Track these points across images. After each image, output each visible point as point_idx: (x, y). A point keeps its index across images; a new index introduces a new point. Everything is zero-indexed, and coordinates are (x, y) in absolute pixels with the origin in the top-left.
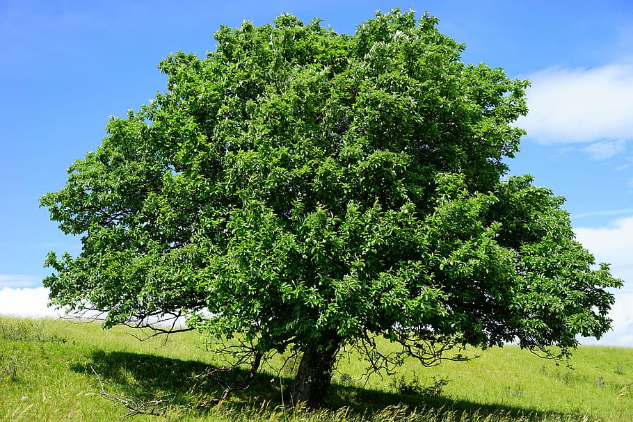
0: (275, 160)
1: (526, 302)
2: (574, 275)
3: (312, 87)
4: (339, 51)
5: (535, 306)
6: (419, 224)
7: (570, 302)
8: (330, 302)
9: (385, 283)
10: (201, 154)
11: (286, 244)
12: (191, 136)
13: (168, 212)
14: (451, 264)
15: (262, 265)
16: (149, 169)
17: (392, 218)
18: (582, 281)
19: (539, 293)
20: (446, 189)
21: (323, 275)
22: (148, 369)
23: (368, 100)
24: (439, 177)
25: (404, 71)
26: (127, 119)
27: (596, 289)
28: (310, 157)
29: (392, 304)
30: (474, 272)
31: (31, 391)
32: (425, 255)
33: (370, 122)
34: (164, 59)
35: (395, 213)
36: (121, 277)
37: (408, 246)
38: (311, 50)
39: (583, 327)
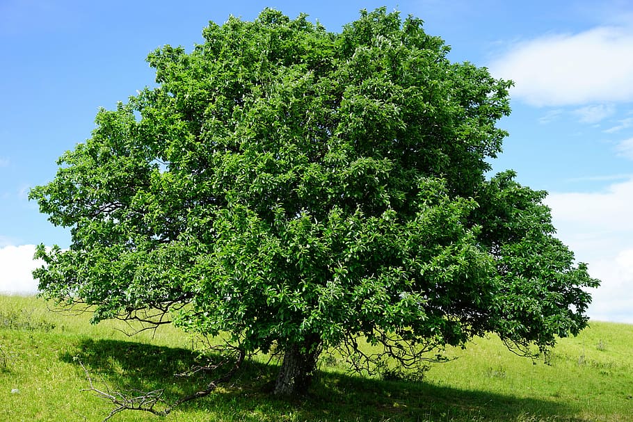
0: (261, 165)
1: (504, 303)
2: (552, 275)
3: (298, 93)
4: (325, 51)
5: (514, 307)
6: (400, 230)
7: (548, 303)
8: (313, 309)
9: (366, 289)
10: (189, 153)
11: (271, 248)
12: (179, 135)
13: (156, 209)
14: (432, 269)
15: (247, 268)
16: (137, 165)
17: (373, 224)
18: (560, 281)
19: (517, 294)
20: (428, 194)
21: (306, 281)
22: (136, 358)
23: (352, 106)
24: (421, 182)
25: (387, 77)
26: (116, 110)
27: (573, 288)
28: (296, 163)
29: (373, 311)
30: (453, 278)
31: (21, 382)
32: (406, 261)
33: (354, 129)
34: (153, 52)
35: (376, 220)
36: (109, 274)
37: (390, 251)
38: (297, 50)
39: (560, 328)
